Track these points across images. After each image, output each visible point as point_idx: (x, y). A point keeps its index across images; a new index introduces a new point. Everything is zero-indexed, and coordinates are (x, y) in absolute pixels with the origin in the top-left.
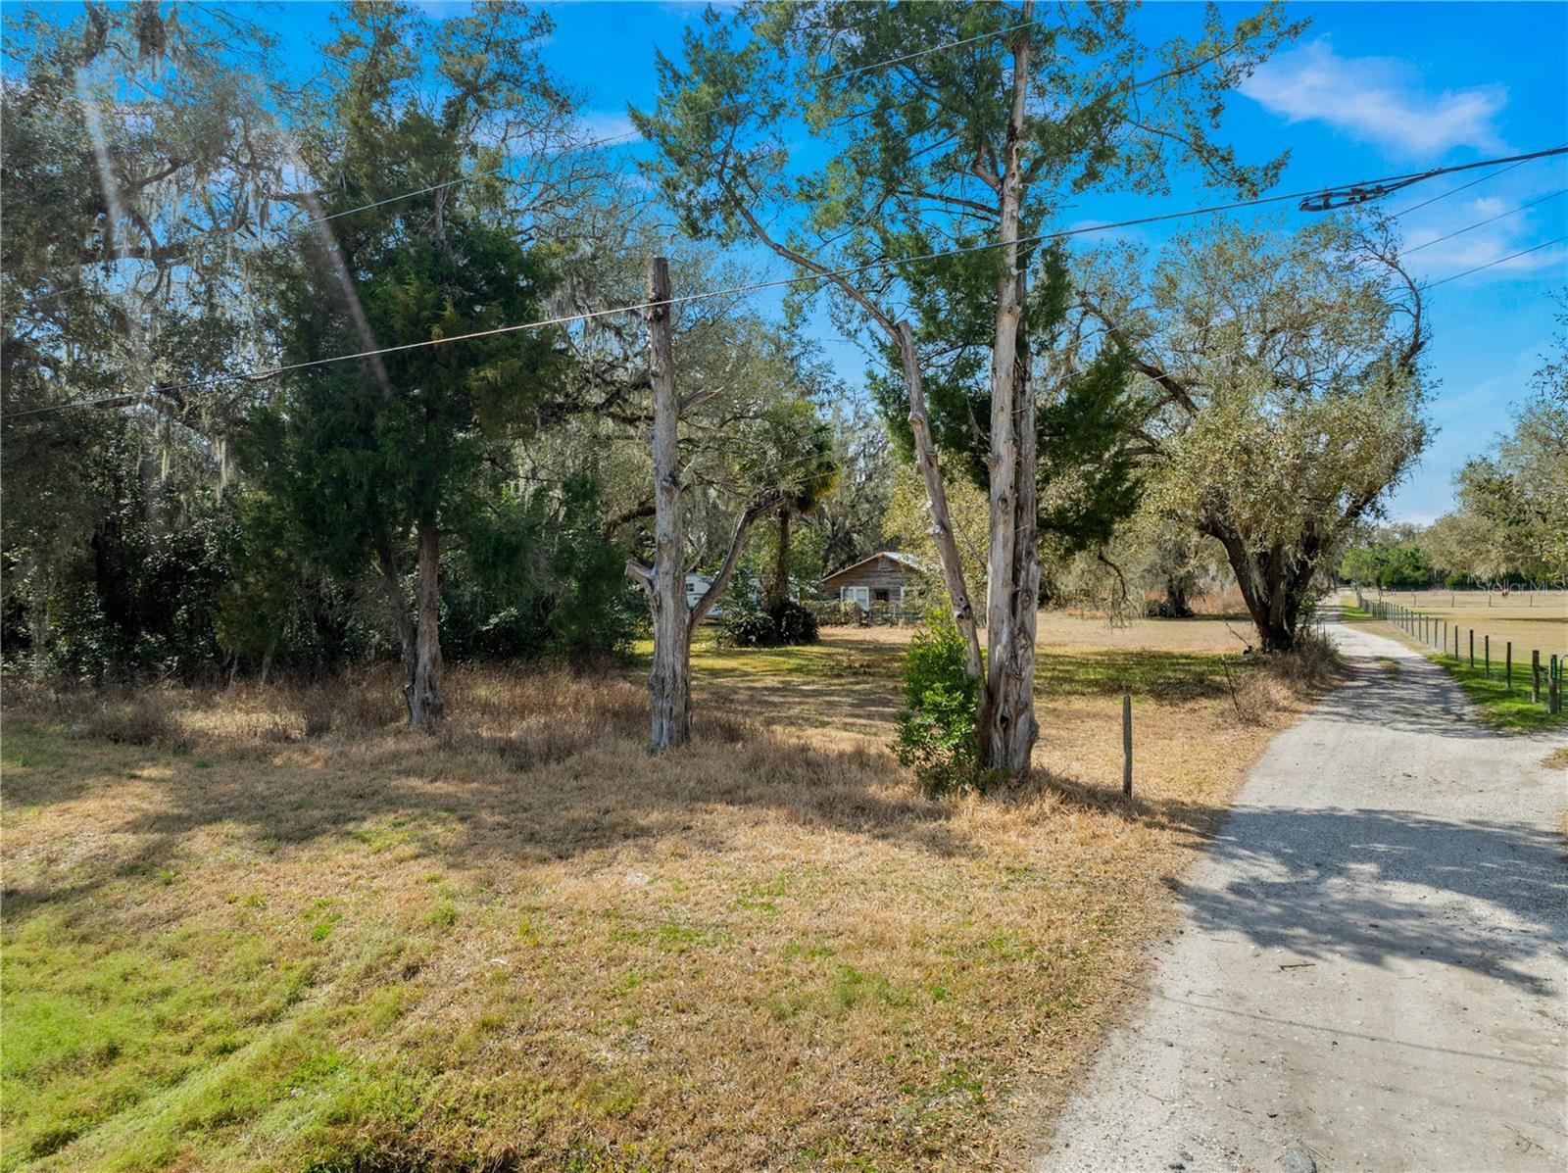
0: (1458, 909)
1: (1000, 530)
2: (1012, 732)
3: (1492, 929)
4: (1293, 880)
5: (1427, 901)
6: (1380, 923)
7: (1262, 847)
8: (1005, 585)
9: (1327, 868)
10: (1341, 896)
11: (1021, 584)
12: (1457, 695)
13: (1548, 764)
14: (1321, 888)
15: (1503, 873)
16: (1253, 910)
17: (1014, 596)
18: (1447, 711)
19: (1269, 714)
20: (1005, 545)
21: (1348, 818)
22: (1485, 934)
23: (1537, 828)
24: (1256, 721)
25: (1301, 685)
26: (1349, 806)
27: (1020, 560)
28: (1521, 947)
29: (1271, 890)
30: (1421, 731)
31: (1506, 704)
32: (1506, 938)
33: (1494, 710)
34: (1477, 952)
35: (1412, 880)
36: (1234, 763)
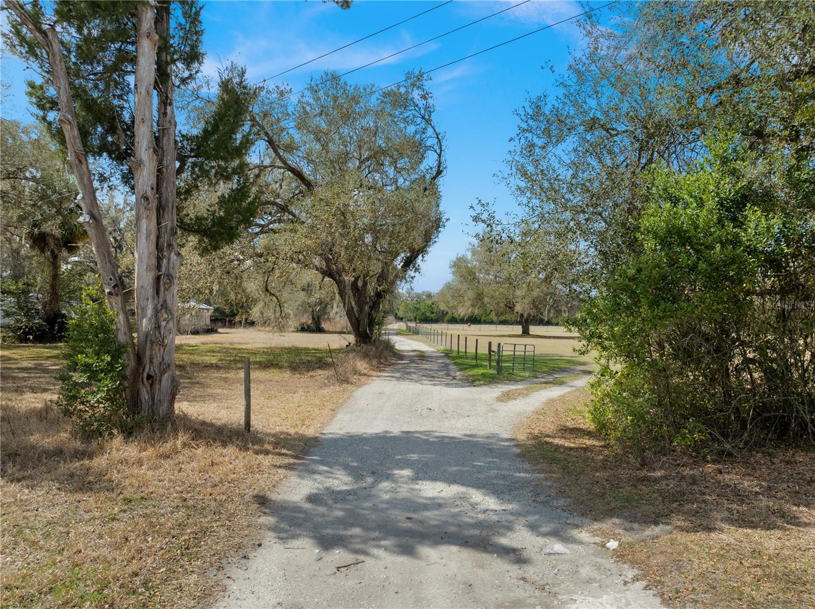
0: (463, 498)
1: (144, 224)
2: (157, 387)
3: (485, 511)
4: (356, 487)
5: (443, 494)
6: (414, 516)
7: (337, 463)
8: (148, 269)
9: (380, 475)
10: (386, 497)
11: (163, 269)
12: (452, 367)
13: (500, 399)
14: (374, 492)
15: (488, 468)
16: (323, 515)
17: (158, 279)
18: (448, 375)
19: (355, 377)
20: (148, 236)
21: (395, 437)
22: (481, 516)
23: (501, 436)
24: (347, 381)
25: (375, 362)
26: (396, 430)
27: (162, 250)
28: (504, 523)
29: (338, 496)
30: (435, 385)
31: (476, 370)
32: (495, 518)
33: (470, 373)
34: (477, 532)
35: (434, 479)
36: (330, 405)
